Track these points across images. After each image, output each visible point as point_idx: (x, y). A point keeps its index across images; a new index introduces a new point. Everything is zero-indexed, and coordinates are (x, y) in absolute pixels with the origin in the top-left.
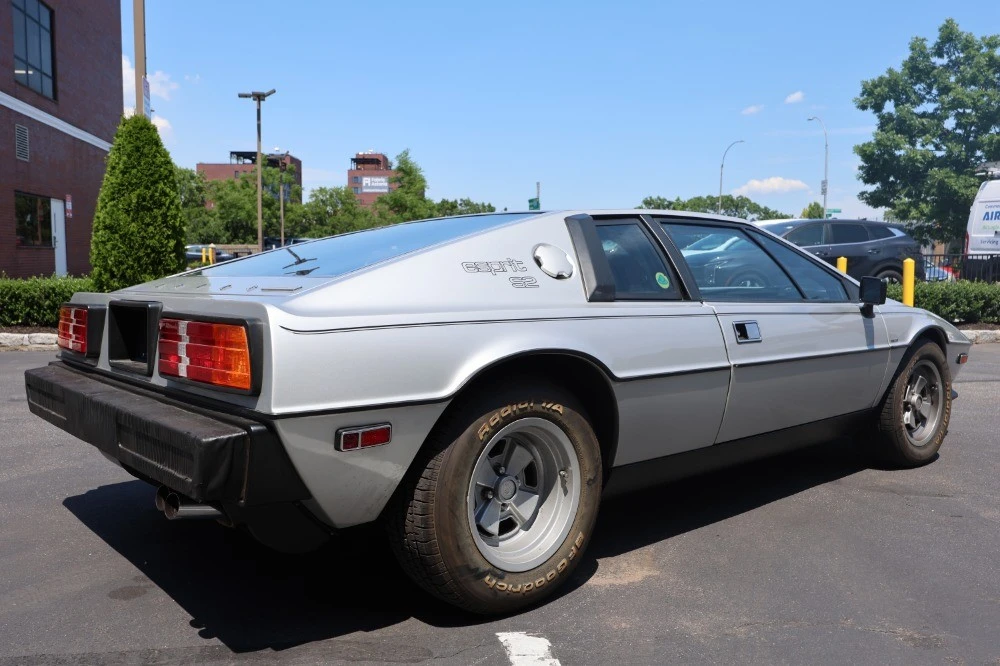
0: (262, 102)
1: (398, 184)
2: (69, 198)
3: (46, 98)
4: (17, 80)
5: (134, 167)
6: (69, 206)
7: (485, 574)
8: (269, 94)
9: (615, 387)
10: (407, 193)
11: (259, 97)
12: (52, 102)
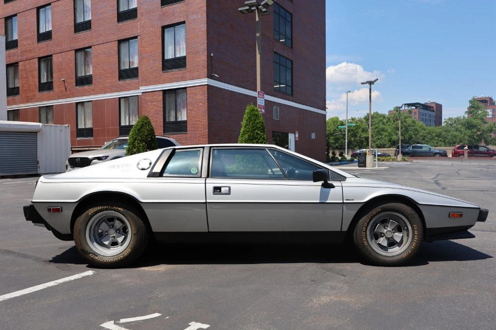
0: (372, 85)
1: (470, 115)
2: (297, 132)
3: (288, 95)
4: (275, 89)
5: (248, 125)
6: (297, 135)
7: (90, 253)
8: (375, 81)
9: (142, 205)
10: (475, 119)
11: (371, 83)
12: (290, 96)
